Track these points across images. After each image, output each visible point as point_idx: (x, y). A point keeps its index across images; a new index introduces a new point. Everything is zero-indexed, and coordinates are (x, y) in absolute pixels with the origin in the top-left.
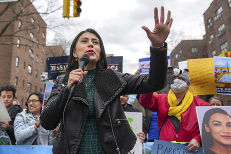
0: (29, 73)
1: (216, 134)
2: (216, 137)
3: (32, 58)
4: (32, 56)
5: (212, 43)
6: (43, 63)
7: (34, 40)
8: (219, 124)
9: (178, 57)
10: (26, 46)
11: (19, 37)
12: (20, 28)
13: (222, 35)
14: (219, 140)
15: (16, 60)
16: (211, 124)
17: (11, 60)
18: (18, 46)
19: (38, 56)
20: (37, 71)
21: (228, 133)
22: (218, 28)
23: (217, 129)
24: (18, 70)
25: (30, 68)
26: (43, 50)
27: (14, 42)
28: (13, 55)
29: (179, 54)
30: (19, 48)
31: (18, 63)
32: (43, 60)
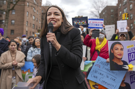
0: (33, 20)
1: (116, 53)
2: (115, 55)
3: (35, 12)
4: (35, 11)
5: (120, 8)
6: (40, 14)
7: (36, 3)
8: (117, 49)
9: (105, 14)
10: (32, 6)
13: (125, 4)
14: (116, 56)
16: (114, 49)
17: (24, 13)
18: (28, 6)
19: (38, 11)
20: (37, 18)
21: (121, 53)
22: (123, 1)
23: (116, 51)
24: (28, 18)
25: (34, 17)
26: (40, 8)
27: (26, 4)
28: (25, 11)
29: (105, 12)
30: (28, 7)
31: (28, 14)
32: (40, 13)
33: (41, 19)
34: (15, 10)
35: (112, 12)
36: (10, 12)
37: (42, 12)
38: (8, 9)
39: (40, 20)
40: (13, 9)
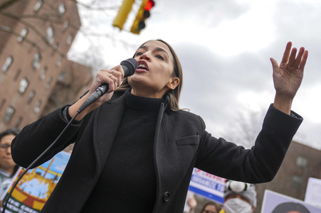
0: (19, 92)
3: (34, 69)
4: (37, 65)
6: (49, 83)
7: (51, 41)
10: (34, 45)
11: (28, 27)
12: (36, 12)
18: (20, 39)
19: (46, 68)
20: (34, 92)
24: (2, 78)
25: (24, 84)
26: (59, 64)
27: (16, 30)
28: (6, 51)
30: (21, 43)
31: (9, 67)
32: (52, 78)
33: (45, 100)
35: (302, 168)
37: (61, 78)
39: (40, 101)
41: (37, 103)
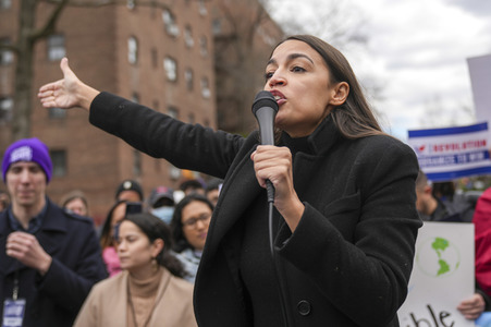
0: (168, 81)
3: (172, 37)
4: (174, 30)
6: (204, 46)
10: (154, 4)
15: (126, 45)
17: (114, 49)
18: (130, 6)
19: (188, 28)
20: (190, 70)
24: (136, 74)
25: (169, 65)
26: (204, 11)
28: (120, 32)
30: (134, 10)
31: (137, 54)
32: (204, 39)
33: (210, 74)
34: (61, 34)
36: (39, 46)
37: (217, 31)
38: (27, 32)
39: (205, 79)
40: (50, 30)
41: (201, 84)
